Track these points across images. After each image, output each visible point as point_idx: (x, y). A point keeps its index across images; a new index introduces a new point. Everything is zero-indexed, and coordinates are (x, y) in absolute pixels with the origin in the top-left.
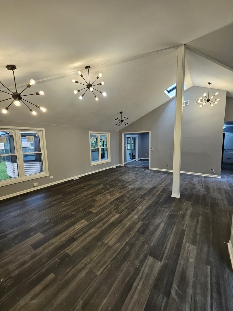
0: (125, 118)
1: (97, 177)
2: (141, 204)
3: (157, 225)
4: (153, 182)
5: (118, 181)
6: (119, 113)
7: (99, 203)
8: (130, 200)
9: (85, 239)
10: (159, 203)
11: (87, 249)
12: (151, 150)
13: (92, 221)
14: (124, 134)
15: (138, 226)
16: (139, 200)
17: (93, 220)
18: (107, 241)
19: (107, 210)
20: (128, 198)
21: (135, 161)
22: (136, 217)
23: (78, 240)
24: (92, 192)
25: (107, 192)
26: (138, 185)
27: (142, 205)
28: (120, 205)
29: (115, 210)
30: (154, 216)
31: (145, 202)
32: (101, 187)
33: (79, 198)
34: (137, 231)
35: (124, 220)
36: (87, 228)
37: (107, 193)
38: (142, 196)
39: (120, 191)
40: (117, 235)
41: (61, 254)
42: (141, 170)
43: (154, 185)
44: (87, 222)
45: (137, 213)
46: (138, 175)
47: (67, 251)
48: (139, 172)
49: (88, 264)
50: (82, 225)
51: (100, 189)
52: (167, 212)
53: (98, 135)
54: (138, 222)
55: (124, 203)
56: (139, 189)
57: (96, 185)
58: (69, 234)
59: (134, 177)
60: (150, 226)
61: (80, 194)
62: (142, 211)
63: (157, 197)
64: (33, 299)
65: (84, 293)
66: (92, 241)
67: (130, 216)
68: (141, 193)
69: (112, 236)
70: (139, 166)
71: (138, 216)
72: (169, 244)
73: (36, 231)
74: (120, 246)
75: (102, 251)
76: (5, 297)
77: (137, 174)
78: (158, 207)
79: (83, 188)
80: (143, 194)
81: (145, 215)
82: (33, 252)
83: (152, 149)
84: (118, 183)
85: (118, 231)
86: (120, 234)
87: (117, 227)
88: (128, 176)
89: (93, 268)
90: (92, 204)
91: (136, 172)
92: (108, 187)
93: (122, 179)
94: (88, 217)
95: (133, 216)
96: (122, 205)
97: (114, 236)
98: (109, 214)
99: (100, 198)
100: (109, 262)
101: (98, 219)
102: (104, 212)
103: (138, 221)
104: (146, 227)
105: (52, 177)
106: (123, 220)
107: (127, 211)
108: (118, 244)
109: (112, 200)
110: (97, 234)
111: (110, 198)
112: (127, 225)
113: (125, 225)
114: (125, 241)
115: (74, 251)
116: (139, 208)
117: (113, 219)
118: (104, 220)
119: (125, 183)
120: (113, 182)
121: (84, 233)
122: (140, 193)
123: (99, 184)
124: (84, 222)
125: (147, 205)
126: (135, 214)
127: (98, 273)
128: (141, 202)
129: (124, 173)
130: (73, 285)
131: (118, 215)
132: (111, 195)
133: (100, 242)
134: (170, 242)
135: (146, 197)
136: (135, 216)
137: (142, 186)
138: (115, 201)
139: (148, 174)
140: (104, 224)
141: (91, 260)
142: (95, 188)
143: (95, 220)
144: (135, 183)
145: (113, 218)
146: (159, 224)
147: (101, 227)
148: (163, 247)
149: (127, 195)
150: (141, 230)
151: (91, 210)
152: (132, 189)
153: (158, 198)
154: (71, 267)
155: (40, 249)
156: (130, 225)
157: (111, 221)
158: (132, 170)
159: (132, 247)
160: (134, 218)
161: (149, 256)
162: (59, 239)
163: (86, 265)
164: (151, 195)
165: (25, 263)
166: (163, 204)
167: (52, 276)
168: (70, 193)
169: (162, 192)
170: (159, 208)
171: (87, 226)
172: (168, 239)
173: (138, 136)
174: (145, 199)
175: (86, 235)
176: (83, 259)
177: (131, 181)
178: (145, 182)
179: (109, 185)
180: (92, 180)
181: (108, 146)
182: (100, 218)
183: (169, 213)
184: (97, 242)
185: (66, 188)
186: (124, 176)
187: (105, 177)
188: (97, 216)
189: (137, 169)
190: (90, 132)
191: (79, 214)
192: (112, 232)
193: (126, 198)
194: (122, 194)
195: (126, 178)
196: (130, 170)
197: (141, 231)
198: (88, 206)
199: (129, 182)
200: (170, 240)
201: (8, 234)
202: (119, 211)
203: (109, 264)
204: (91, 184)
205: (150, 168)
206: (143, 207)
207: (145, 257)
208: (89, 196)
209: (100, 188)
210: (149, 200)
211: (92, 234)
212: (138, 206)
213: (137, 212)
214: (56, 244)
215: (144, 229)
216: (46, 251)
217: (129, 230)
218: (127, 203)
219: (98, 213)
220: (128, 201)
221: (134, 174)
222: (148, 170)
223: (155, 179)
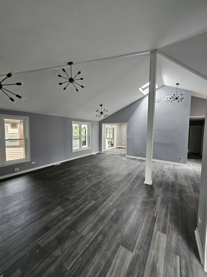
0: (104, 110)
1: (77, 163)
2: (116, 191)
3: (130, 212)
4: (128, 169)
5: (96, 168)
6: (99, 106)
7: (76, 190)
8: (106, 187)
9: (59, 228)
10: (132, 190)
11: (60, 240)
15: (113, 213)
16: (115, 187)
17: (69, 207)
18: (81, 229)
19: (84, 197)
20: (104, 185)
21: (113, 149)
23: (51, 229)
24: (71, 178)
26: (115, 171)
28: (97, 191)
29: (91, 196)
30: (128, 203)
31: (120, 188)
32: (80, 172)
33: (58, 184)
34: (111, 219)
35: (99, 207)
36: (62, 216)
37: (85, 179)
38: (118, 182)
39: (98, 177)
40: (91, 224)
42: (118, 157)
43: (129, 172)
44: (63, 209)
46: (115, 162)
47: (39, 243)
48: (116, 159)
49: (59, 256)
50: (58, 212)
51: (79, 175)
52: (140, 199)
54: (113, 210)
55: (101, 190)
56: (115, 176)
57: (75, 171)
58: (43, 223)
59: (111, 164)
60: (124, 214)
61: (59, 180)
62: (117, 198)
63: (131, 184)
66: (66, 230)
67: (105, 203)
68: (117, 180)
70: (116, 154)
71: (112, 203)
72: (141, 232)
74: (93, 235)
79: (62, 174)
81: (119, 202)
83: (128, 138)
84: (96, 170)
85: (92, 219)
86: (94, 222)
87: (92, 215)
88: (105, 163)
90: (70, 190)
91: (113, 159)
92: (87, 173)
93: (100, 165)
94: (65, 204)
95: (108, 203)
96: (98, 192)
97: (88, 224)
99: (78, 184)
100: (81, 254)
101: (74, 205)
102: (81, 199)
103: (112, 208)
104: (120, 214)
105: (33, 163)
107: (102, 198)
108: (92, 233)
109: (90, 186)
110: (71, 222)
111: (88, 184)
112: (102, 213)
113: (100, 212)
114: (98, 229)
115: (46, 242)
118: (80, 207)
119: (102, 169)
120: (92, 169)
121: (59, 222)
123: (78, 170)
124: (59, 210)
125: (122, 192)
126: (111, 201)
127: (69, 268)
128: (117, 189)
129: (102, 160)
131: (94, 202)
132: (89, 182)
133: (73, 231)
134: (142, 230)
135: (121, 184)
136: (110, 203)
137: (118, 173)
138: (92, 188)
139: (124, 161)
140: (79, 212)
141: (62, 253)
142: (75, 174)
143: (71, 207)
144: (112, 170)
145: (89, 205)
146: (132, 211)
147: (76, 214)
148: (135, 236)
149: (104, 182)
150: (115, 218)
151: (68, 197)
152: (109, 176)
154: (41, 261)
156: (104, 213)
157: (87, 208)
158: (110, 157)
159: (105, 237)
160: (108, 205)
161: (121, 246)
163: (57, 258)
164: (126, 181)
166: (136, 190)
168: (50, 179)
169: (136, 179)
170: (132, 195)
171: (63, 213)
172: (139, 227)
173: (116, 126)
174: (120, 185)
175: (60, 224)
176: (54, 250)
177: (108, 168)
178: (121, 169)
179: (88, 171)
180: (72, 166)
182: (76, 205)
183: (142, 200)
184: (70, 232)
185: (47, 173)
186: (102, 163)
187: (85, 163)
188: (74, 203)
189: (114, 156)
191: (56, 200)
192: (86, 220)
193: (102, 185)
194: (99, 180)
196: (108, 158)
198: (66, 192)
199: (106, 169)
200: (142, 228)
202: (95, 198)
203: (81, 256)
204: (72, 170)
205: (126, 156)
206: (117, 194)
207: (118, 247)
208: (68, 182)
210: (124, 187)
211: (67, 222)
212: (113, 192)
213: (112, 199)
215: (118, 217)
217: (103, 218)
218: (103, 190)
219: (74, 200)
220: (104, 187)
221: (112, 161)
222: (124, 157)
223: (130, 166)
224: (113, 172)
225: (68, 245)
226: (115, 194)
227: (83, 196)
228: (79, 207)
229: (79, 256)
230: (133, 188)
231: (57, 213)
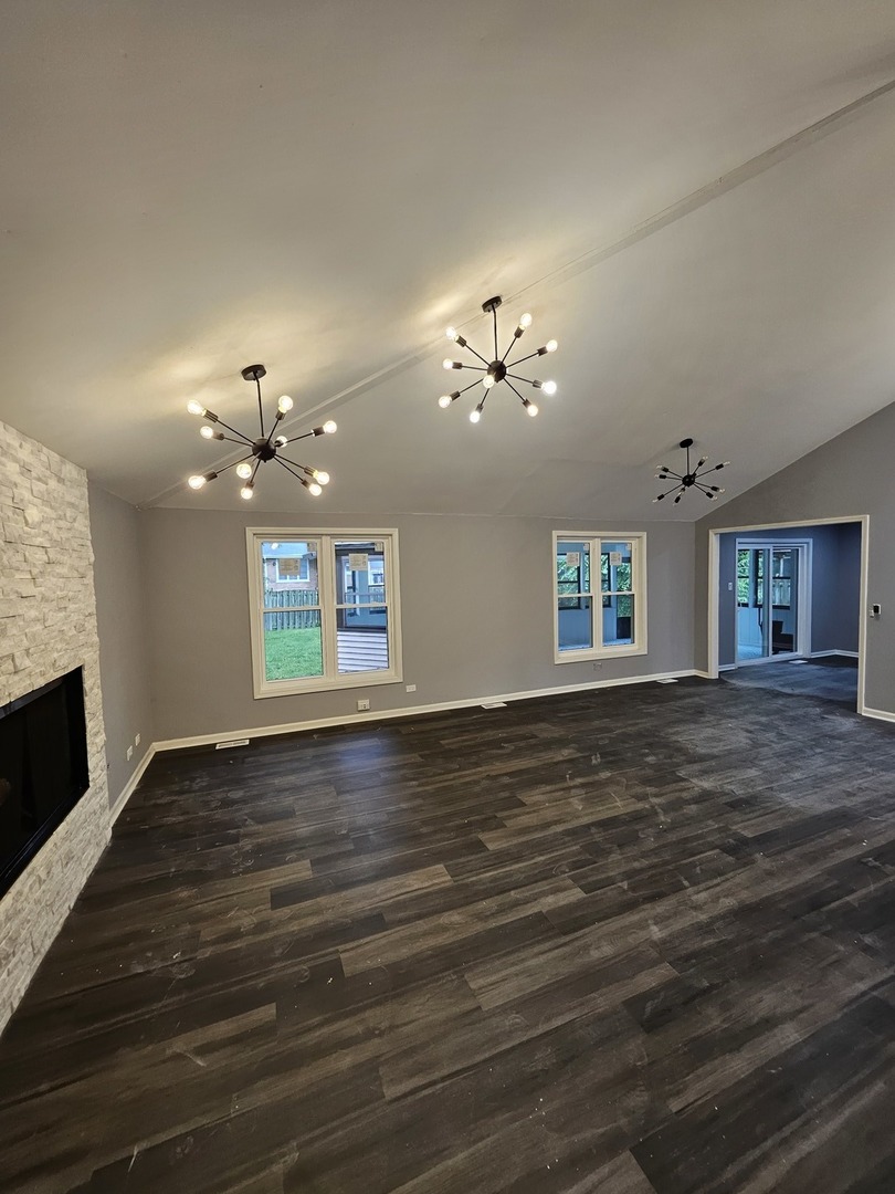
1: (570, 710)
2: (715, 882)
3: (756, 1020)
4: (846, 786)
5: (650, 745)
7: (525, 820)
8: (664, 846)
9: (414, 938)
10: (825, 909)
11: (401, 981)
12: (870, 617)
13: (466, 881)
14: (722, 536)
15: (648, 980)
16: (714, 860)
17: (474, 878)
18: (481, 982)
19: (542, 858)
20: (660, 834)
21: (787, 662)
22: (656, 932)
23: (389, 932)
24: (524, 767)
25: (579, 781)
26: (746, 783)
27: (718, 889)
28: (610, 852)
29: (575, 866)
30: (760, 967)
31: (742, 876)
32: (566, 753)
33: (468, 779)
34: (628, 1003)
35: (592, 927)
36: (437, 901)
37: (575, 787)
38: (744, 842)
39: (639, 790)
40: (528, 979)
41: (327, 955)
42: (800, 712)
43: (848, 803)
44: (449, 878)
45: (669, 918)
46: (771, 735)
47: (342, 956)
48: (784, 719)
49: (378, 1036)
50: (431, 883)
51: (557, 763)
52: (861, 978)
53: (591, 542)
54: (654, 963)
55: (632, 851)
56: (737, 804)
57: (549, 744)
58: (376, 899)
59: (741, 740)
60: (711, 1011)
61: (477, 765)
62: (703, 917)
63: (831, 873)
64: (202, 1051)
65: (317, 1132)
66: (432, 956)
67: (634, 917)
68: (745, 828)
69: (513, 969)
70: (797, 691)
71: (667, 932)
73: (304, 851)
74: (517, 1030)
75: (442, 1015)
76: (160, 1005)
77: (766, 727)
78: (814, 929)
79: (496, 744)
80: (748, 834)
81: (710, 941)
82: (267, 913)
83: (876, 609)
84: (647, 755)
85: (542, 964)
86: (545, 979)
87: (547, 945)
88: (709, 732)
89: (382, 1059)
90: (499, 815)
91: (763, 719)
92: (594, 762)
93: (674, 738)
94: (462, 860)
95: (642, 925)
96: (615, 857)
97: (517, 975)
98: (544, 874)
99: (542, 798)
100: (445, 1072)
101: (494, 879)
102: (525, 864)
103: (654, 954)
104: (685, 1004)
105: (411, 688)
106: (587, 925)
107: (624, 891)
108: (515, 1019)
109: (585, 820)
110: (460, 937)
111: (579, 810)
112: (595, 954)
113: (586, 948)
114: (548, 1019)
115: (362, 966)
116: (694, 898)
117: (548, 903)
118: (512, 893)
119: (679, 759)
120: (627, 746)
121: (420, 917)
122: (734, 827)
123: (561, 743)
124: (439, 875)
125: (746, 896)
126: (659, 920)
127: (390, 1092)
128: (721, 874)
129: (698, 713)
130: (304, 1078)
131: (576, 894)
132: (588, 801)
133: (454, 973)
135: (759, 856)
136: (654, 928)
137: (768, 794)
138: (593, 830)
139: (840, 737)
141: (392, 1028)
142: (542, 754)
143: (480, 880)
144: (735, 772)
145: (550, 899)
146: (769, 1023)
147: (487, 917)
149: (662, 818)
150: (649, 1007)
151: (482, 836)
152: (704, 796)
153: (836, 882)
154: (327, 1016)
155: (286, 912)
156: (607, 960)
157: (536, 910)
158: (748, 706)
159: (565, 1063)
160: (642, 935)
161: (626, 1155)
162: (342, 904)
163: (370, 1034)
164: (797, 850)
165: (235, 935)
166: (853, 921)
167: (268, 1012)
168: (449, 755)
169: (881, 854)
170: (814, 935)
171: (444, 892)
172: (787, 1131)
173: (811, 541)
174: (753, 862)
175: (422, 926)
176: (370, 1006)
177: (714, 757)
178: (797, 775)
179: (603, 755)
180: (543, 720)
181: (639, 587)
182: (504, 878)
183: (875, 987)
184: (443, 971)
185: (446, 732)
186: (693, 726)
187: (601, 718)
188: (496, 869)
189: (780, 701)
190: (555, 534)
191: (438, 836)
192: (515, 956)
193: (650, 831)
194: (640, 806)
195: (696, 737)
196: (735, 705)
197: (648, 1009)
198: (483, 816)
199: (702, 759)
201: (246, 835)
202: (590, 879)
203: (443, 1079)
204: (536, 737)
205: (864, 710)
206: (716, 899)
207: (609, 1147)
208: (506, 780)
209: (561, 758)
210: (770, 874)
211: (444, 929)
212: (693, 884)
213: (675, 914)
214: (328, 916)
215: (670, 1010)
216: (294, 927)
217: (591, 979)
218: (644, 855)
219: (503, 858)
220: (653, 846)
221: (752, 728)
222: (843, 715)
223: (870, 770)
224: (735, 783)
225: (419, 1015)
226: (703, 895)
227: (542, 855)
228: (510, 890)
229: (437, 1075)
230: (830, 903)
231: (427, 884)
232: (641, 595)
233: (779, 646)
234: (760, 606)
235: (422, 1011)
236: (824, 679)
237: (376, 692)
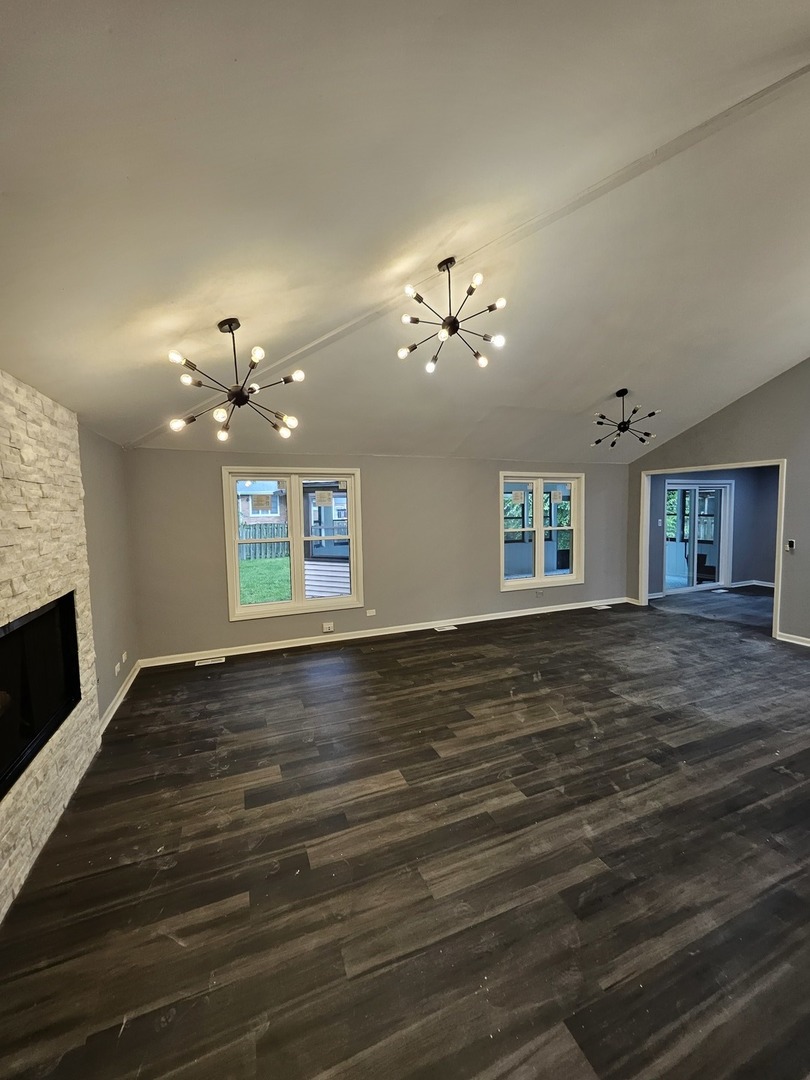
1: (515, 633)
2: (643, 786)
3: (678, 907)
4: (761, 702)
5: (585, 665)
6: (611, 397)
7: (473, 731)
8: (598, 755)
9: (374, 835)
10: (741, 811)
11: (361, 873)
12: (785, 551)
13: (419, 785)
14: (654, 478)
15: (582, 873)
16: (640, 768)
17: (427, 783)
18: (433, 874)
19: (488, 765)
20: (592, 745)
21: (710, 591)
22: (589, 832)
23: (351, 829)
24: (471, 684)
25: (521, 696)
26: (671, 699)
27: (646, 793)
28: (549, 760)
29: (517, 772)
30: (683, 862)
31: (667, 782)
32: (510, 671)
33: (421, 694)
34: (564, 894)
35: (533, 826)
36: (394, 802)
37: (518, 702)
38: (670, 751)
39: (576, 704)
40: (475, 872)
41: (295, 849)
42: (722, 636)
43: (763, 717)
44: (405, 782)
45: (601, 818)
46: (695, 657)
47: (309, 851)
48: (706, 642)
49: (340, 921)
50: (387, 787)
51: (502, 680)
52: (772, 872)
53: (534, 482)
54: (587, 859)
55: (567, 759)
56: (664, 718)
57: (495, 664)
58: (339, 801)
59: (668, 660)
60: (638, 900)
61: (430, 681)
62: (631, 818)
63: (746, 779)
64: (184, 933)
65: (287, 1004)
66: (389, 851)
67: (567, 818)
68: (670, 739)
69: (461, 864)
70: (719, 617)
71: (599, 831)
72: (702, 1032)
73: (273, 757)
74: (465, 916)
75: (397, 903)
76: (146, 892)
77: (691, 649)
78: (729, 829)
79: (448, 663)
80: (673, 745)
81: (637, 839)
82: (241, 812)
83: (791, 544)
84: (583, 674)
85: (489, 858)
86: (490, 872)
87: (493, 842)
88: (639, 653)
89: (345, 941)
90: (451, 726)
91: (688, 642)
92: (535, 679)
93: (608, 658)
94: (417, 766)
95: (578, 825)
96: (553, 764)
97: (464, 868)
98: (490, 779)
99: (488, 711)
100: (401, 953)
101: (445, 783)
102: (475, 769)
103: (587, 850)
104: (614, 894)
105: (371, 613)
106: (528, 825)
107: (561, 795)
108: (463, 906)
109: (527, 731)
110: (414, 834)
111: (522, 722)
112: (535, 850)
113: (526, 845)
114: (492, 907)
115: (325, 860)
116: (624, 801)
117: (493, 804)
118: (461, 796)
119: (611, 677)
120: (565, 665)
121: (378, 816)
122: (660, 739)
123: (506, 662)
124: (395, 779)
125: (671, 800)
126: (592, 821)
127: (351, 970)
128: (646, 779)
129: (629, 637)
130: (273, 958)
131: (518, 797)
132: (531, 714)
133: (409, 866)
135: (682, 764)
136: (588, 828)
137: (692, 709)
138: (534, 740)
139: (756, 658)
140: (452, 811)
141: (353, 914)
142: (489, 672)
143: (432, 784)
144: (661, 689)
145: (495, 801)
146: (689, 912)
147: (439, 817)
148: (655, 1029)
149: (596, 730)
150: (582, 897)
151: (435, 745)
152: (634, 711)
153: (750, 787)
154: (295, 903)
155: (258, 811)
156: (544, 855)
157: (482, 811)
158: (674, 631)
159: (507, 946)
160: (576, 834)
161: (561, 1026)
162: (309, 804)
163: (333, 920)
164: (717, 759)
165: (212, 832)
166: (765, 822)
167: (242, 900)
168: (405, 672)
169: (790, 763)
170: (730, 834)
171: (401, 794)
172: (704, 1005)
173: (733, 482)
174: (678, 769)
175: (380, 824)
176: (333, 895)
177: (643, 676)
178: (717, 692)
179: (543, 674)
180: (490, 642)
181: (577, 523)
182: (452, 782)
184: (398, 864)
185: (402, 652)
186: (624, 648)
187: (542, 640)
188: (446, 774)
189: (703, 627)
190: (502, 474)
191: (395, 745)
192: (463, 851)
193: (585, 741)
194: (576, 718)
195: (629, 657)
196: (662, 630)
197: (582, 900)
198: (436, 727)
199: (631, 677)
200: (718, 1020)
201: (222, 743)
202: (532, 784)
203: (399, 959)
204: (483, 657)
205: (779, 635)
206: (643, 803)
207: (545, 1019)
208: (456, 695)
209: (506, 676)
210: (692, 780)
211: (398, 827)
212: (623, 789)
213: (607, 816)
214: (295, 815)
215: (601, 900)
216: (265, 825)
217: (531, 872)
218: (580, 763)
219: (453, 764)
220: (586, 755)
221: (676, 649)
222: (758, 639)
223: (783, 688)
224: (662, 700)
225: (377, 903)
226: (632, 799)
227: (487, 762)
228: (459, 793)
229: (393, 956)
230: (745, 806)
231: (383, 788)
232: (579, 530)
233: (703, 576)
234: (686, 541)
235: (379, 900)
236: (741, 606)
237: (340, 615)
